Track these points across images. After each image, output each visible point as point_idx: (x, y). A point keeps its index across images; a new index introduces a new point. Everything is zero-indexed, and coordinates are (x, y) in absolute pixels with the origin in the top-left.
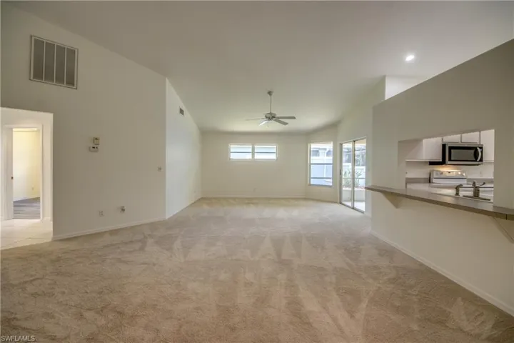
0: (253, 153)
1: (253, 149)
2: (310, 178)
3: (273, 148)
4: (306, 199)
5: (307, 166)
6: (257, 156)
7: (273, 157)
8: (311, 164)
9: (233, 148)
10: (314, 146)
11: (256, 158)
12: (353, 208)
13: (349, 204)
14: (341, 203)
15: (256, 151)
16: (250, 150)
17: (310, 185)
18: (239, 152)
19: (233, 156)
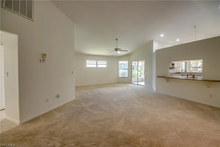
0: (97, 64)
1: (97, 63)
2: (119, 75)
3: (105, 62)
4: (118, 83)
5: (118, 70)
6: (99, 66)
7: (105, 66)
9: (88, 62)
10: (120, 62)
11: (98, 67)
12: (138, 85)
13: (136, 83)
14: (131, 83)
15: (98, 63)
16: (96, 63)
17: (119, 77)
18: (90, 64)
19: (88, 66)
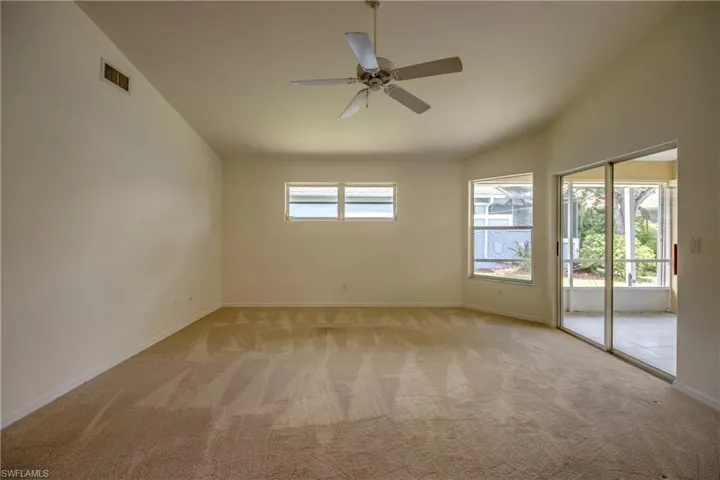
0: (341, 203)
1: (341, 194)
2: (473, 260)
5: (464, 232)
6: (352, 213)
7: (387, 213)
8: (473, 228)
11: (347, 215)
12: (611, 352)
14: (560, 328)
15: (347, 199)
16: (335, 198)
17: (473, 276)
19: (296, 212)
